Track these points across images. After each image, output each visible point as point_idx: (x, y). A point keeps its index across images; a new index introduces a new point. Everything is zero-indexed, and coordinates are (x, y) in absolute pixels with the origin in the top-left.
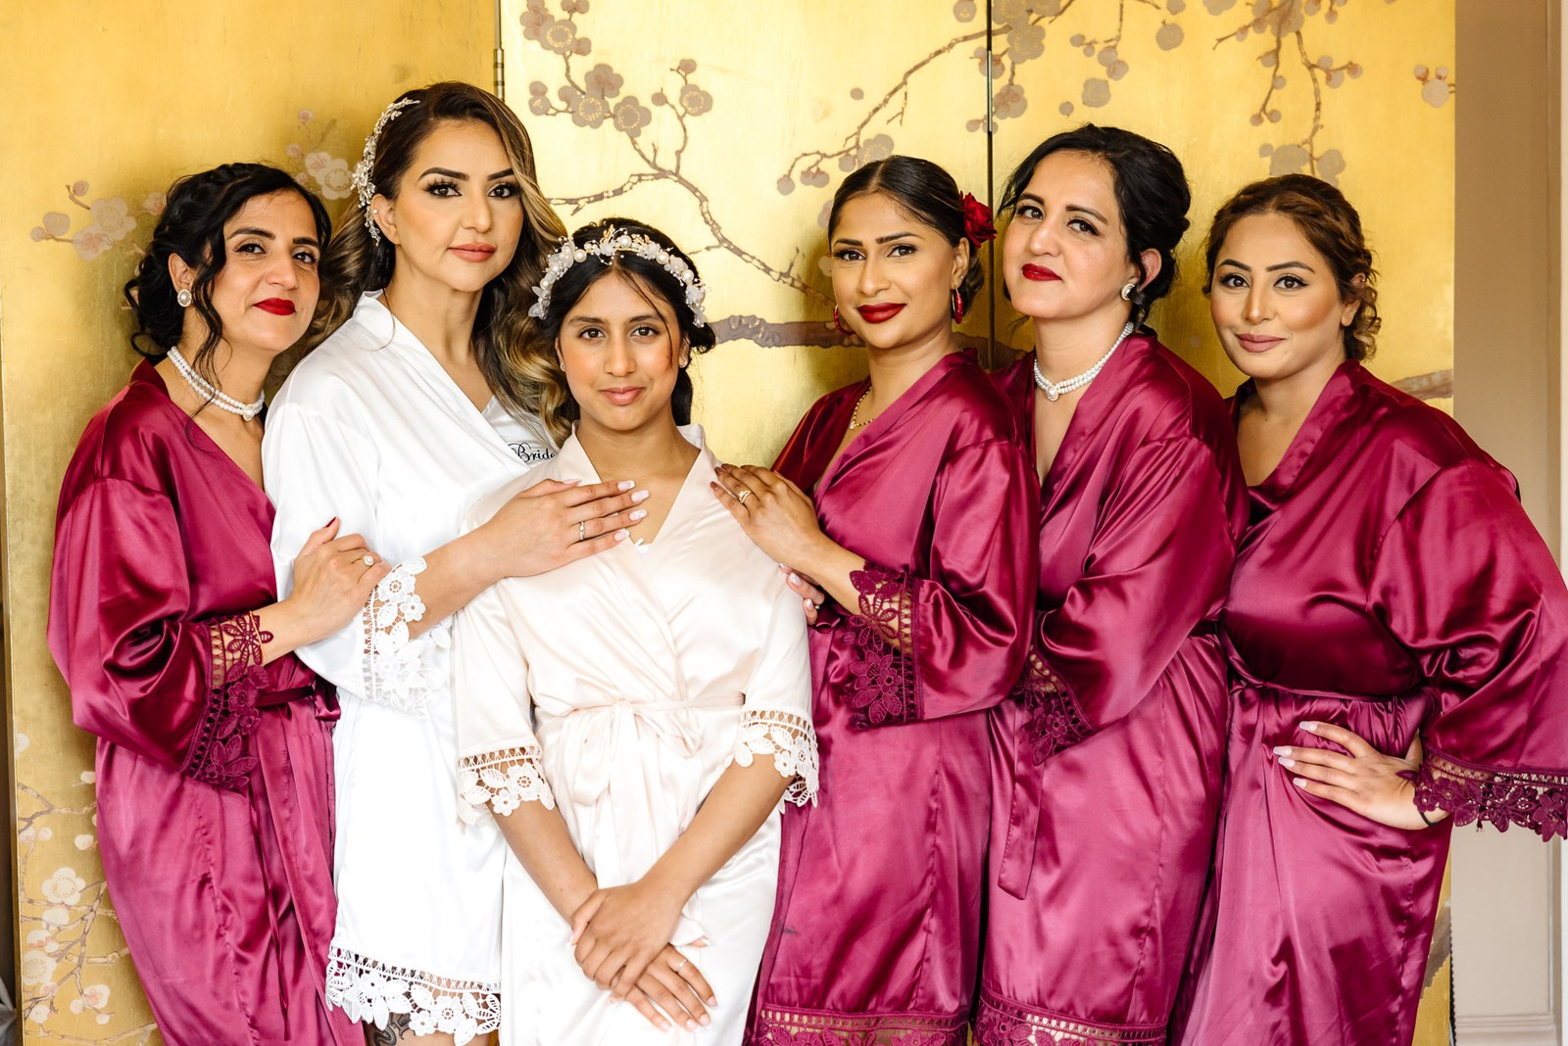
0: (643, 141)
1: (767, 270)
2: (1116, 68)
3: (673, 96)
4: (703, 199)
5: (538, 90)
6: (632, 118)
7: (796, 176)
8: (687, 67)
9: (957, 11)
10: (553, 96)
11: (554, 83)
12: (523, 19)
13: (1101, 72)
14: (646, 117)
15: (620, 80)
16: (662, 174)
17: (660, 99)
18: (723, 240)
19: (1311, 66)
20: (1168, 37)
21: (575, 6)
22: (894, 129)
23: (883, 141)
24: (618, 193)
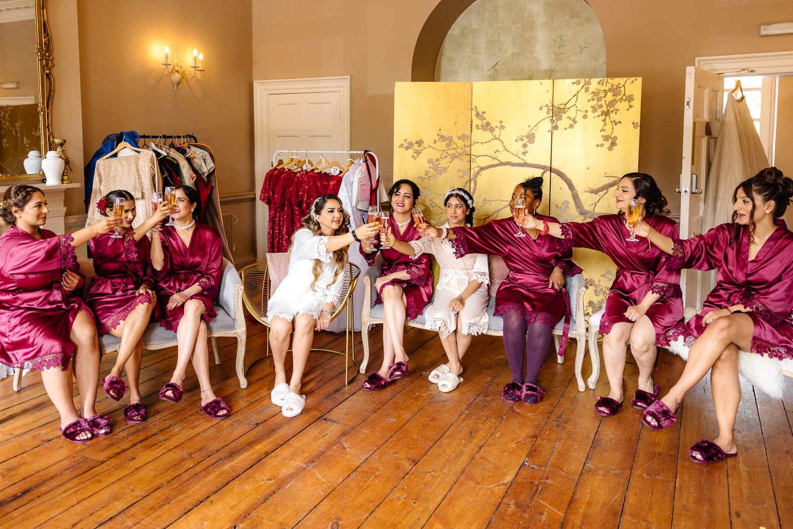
0: (494, 133)
1: (513, 154)
2: (575, 122)
3: (499, 126)
4: (503, 143)
5: (477, 126)
6: (492, 130)
7: (518, 139)
8: (501, 122)
9: (547, 113)
10: (480, 127)
11: (480, 124)
12: (475, 115)
13: (572, 123)
14: (494, 130)
15: (490, 124)
16: (496, 139)
17: (497, 127)
18: (506, 149)
19: (612, 122)
20: (585, 117)
21: (483, 113)
22: (535, 132)
23: (534, 134)
24: (489, 141)
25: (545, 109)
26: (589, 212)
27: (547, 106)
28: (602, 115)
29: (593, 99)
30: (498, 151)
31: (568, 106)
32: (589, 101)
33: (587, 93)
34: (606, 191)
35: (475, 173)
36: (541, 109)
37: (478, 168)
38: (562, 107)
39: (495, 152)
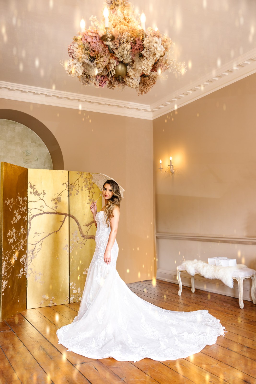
0: (40, 197)
1: (50, 208)
2: (78, 192)
3: (42, 193)
4: (45, 202)
5: (31, 192)
6: (39, 195)
7: (53, 200)
8: (44, 191)
9: (66, 187)
10: (32, 193)
11: (32, 192)
12: (30, 186)
13: (77, 192)
14: (40, 195)
15: (38, 192)
16: (41, 200)
17: (41, 193)
18: (46, 205)
19: (92, 193)
20: (82, 190)
21: (34, 185)
22: (61, 196)
23: (60, 197)
24: (38, 201)
25: (65, 185)
26: (85, 235)
27: (66, 183)
28: (88, 189)
29: (85, 182)
30: (42, 206)
31: (76, 184)
32: (83, 182)
33: (83, 179)
34: (91, 225)
35: (30, 218)
36: (63, 185)
37: (32, 216)
38: (73, 184)
39: (41, 207)
